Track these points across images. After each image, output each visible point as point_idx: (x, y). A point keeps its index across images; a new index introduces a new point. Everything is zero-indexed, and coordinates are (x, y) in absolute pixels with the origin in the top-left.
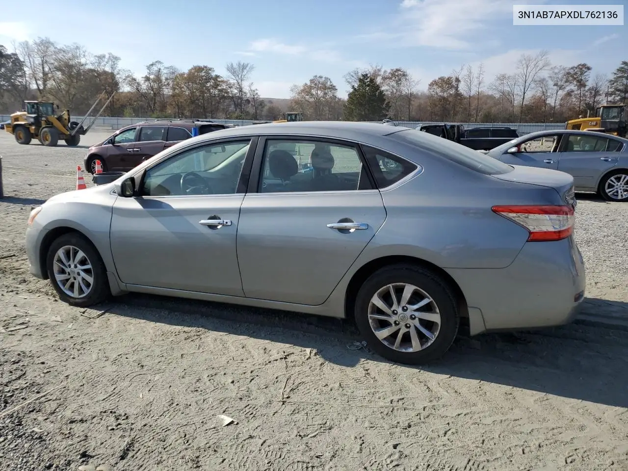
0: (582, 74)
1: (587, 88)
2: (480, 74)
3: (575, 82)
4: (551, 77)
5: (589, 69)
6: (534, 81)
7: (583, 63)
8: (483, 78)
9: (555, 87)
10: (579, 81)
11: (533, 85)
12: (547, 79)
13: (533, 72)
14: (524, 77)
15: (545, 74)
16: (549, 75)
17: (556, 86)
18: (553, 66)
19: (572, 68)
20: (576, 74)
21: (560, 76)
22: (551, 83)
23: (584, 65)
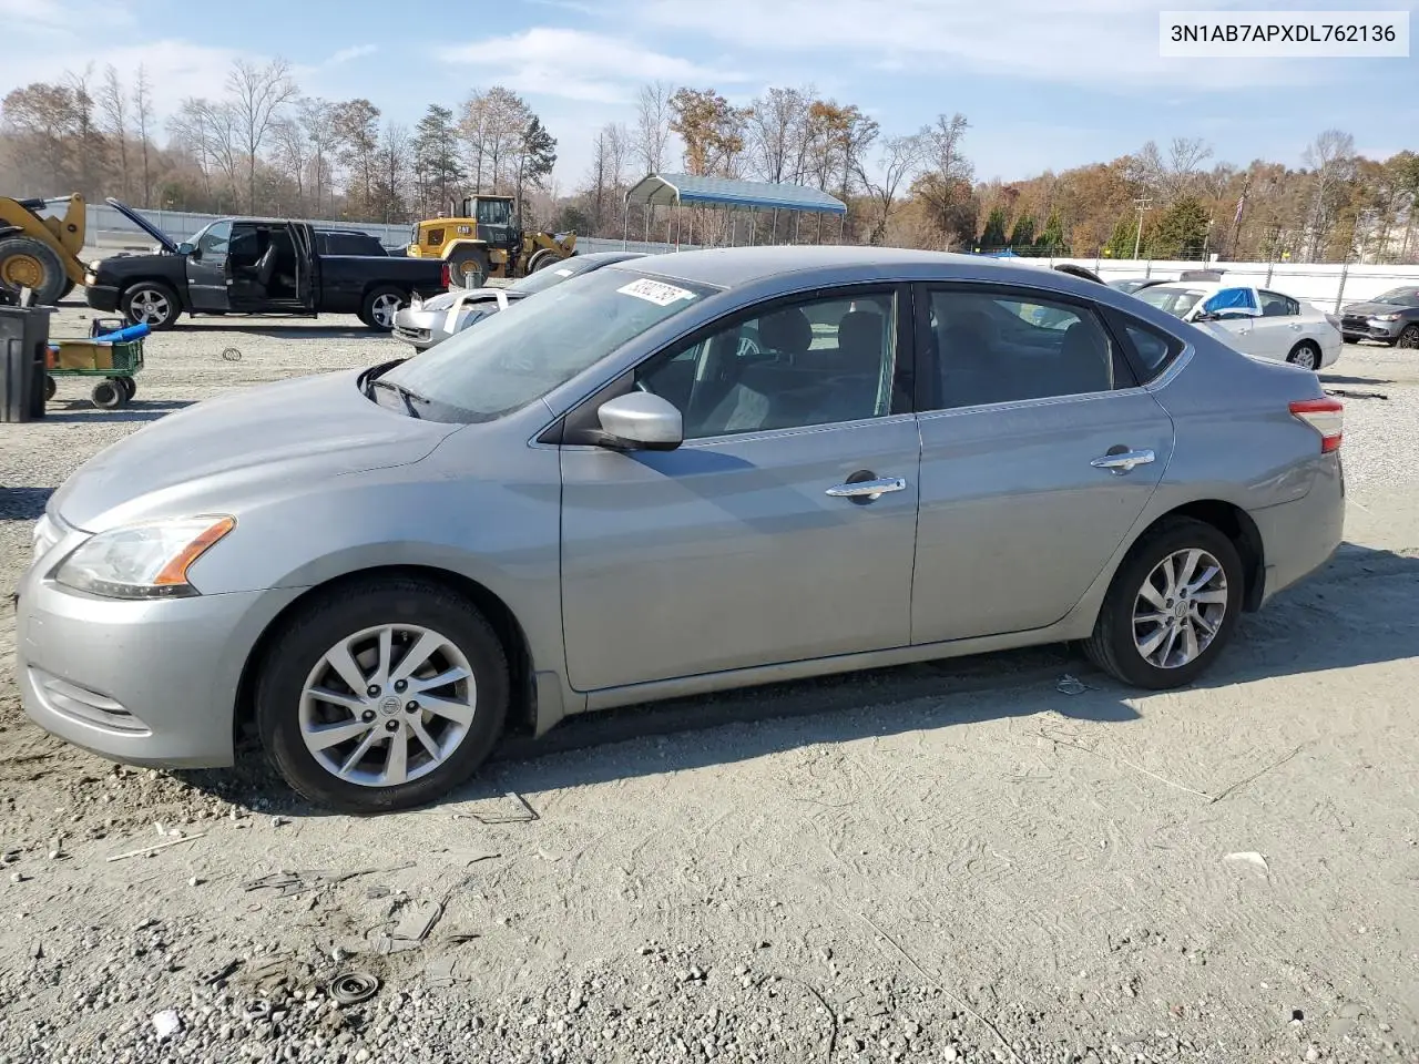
0: (363, 121)
1: (376, 151)
2: (141, 91)
3: (352, 136)
4: (301, 119)
5: (375, 112)
6: (269, 124)
7: (362, 99)
8: (150, 102)
9: (314, 143)
10: (361, 136)
11: (268, 133)
12: (297, 123)
13: (265, 105)
14: (248, 112)
15: (289, 110)
16: (299, 116)
17: (316, 139)
18: (301, 96)
19: (343, 106)
20: (351, 119)
21: (321, 119)
22: (305, 133)
23: (365, 103)
